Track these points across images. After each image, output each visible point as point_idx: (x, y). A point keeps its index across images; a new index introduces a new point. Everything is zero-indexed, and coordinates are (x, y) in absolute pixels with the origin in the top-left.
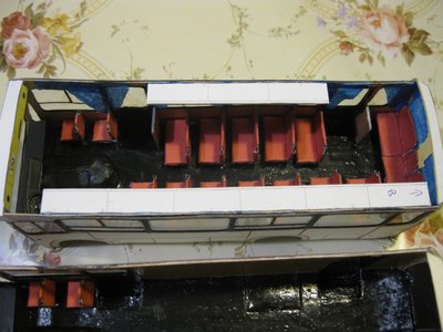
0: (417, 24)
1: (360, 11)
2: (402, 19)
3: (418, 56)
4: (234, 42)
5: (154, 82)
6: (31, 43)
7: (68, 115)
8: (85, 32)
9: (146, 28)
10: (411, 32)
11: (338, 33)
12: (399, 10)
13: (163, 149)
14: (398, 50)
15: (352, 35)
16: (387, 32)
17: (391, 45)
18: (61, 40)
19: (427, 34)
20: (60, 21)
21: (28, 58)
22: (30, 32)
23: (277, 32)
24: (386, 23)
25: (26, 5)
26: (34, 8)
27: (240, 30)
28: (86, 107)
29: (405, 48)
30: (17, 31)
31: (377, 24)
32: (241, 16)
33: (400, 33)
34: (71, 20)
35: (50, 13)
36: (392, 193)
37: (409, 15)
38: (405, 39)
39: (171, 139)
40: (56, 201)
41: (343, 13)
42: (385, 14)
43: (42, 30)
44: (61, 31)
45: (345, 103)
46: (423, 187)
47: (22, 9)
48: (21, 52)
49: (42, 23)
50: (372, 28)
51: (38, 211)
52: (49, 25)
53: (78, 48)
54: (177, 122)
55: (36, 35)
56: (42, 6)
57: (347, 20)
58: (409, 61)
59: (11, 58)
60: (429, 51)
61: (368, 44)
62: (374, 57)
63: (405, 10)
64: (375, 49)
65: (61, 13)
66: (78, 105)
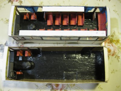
5: (44, 6)
7: (25, 13)
28: (29, 12)
36: (97, 33)
51: (19, 35)
54: (50, 15)
66: (27, 11)
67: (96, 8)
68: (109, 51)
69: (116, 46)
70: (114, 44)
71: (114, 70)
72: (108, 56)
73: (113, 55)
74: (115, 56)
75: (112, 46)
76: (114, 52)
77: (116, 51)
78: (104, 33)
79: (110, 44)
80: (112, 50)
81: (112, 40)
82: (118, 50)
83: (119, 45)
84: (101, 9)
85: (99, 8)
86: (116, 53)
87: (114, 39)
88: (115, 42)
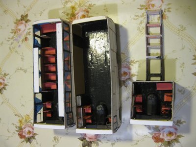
0: (19, 18)
1: (16, 35)
2: (18, 22)
3: (28, 18)
4: (25, 71)
6: (27, 129)
7: (45, 114)
8: (23, 114)
9: (22, 97)
10: (22, 20)
11: (22, 41)
12: (15, 23)
13: (53, 90)
14: (27, 24)
15: (23, 37)
16: (22, 27)
17: (25, 26)
18: (26, 121)
19: (22, 15)
20: (21, 122)
21: (31, 130)
22: (24, 130)
23: (22, 59)
24: (19, 27)
25: (16, 132)
26: (17, 130)
27: (22, 70)
28: (42, 109)
29: (26, 22)
30: (24, 134)
31: (20, 30)
32: (18, 69)
33: (22, 23)
34: (20, 118)
35: (18, 125)
36: (59, 33)
37: (17, 20)
38: (24, 22)
39: (50, 87)
40: (61, 113)
41: (16, 40)
42: (17, 27)
43: (23, 126)
44: (23, 121)
45: (39, 42)
46: (57, 24)
47: (17, 133)
48: (29, 132)
49: (21, 127)
50: (21, 31)
51: (63, 117)
52: (22, 125)
53: (28, 116)
54: (46, 86)
55: (25, 128)
56: (16, 127)
57: (19, 38)
58: (30, 21)
59: (31, 135)
60: (27, 15)
61: (25, 33)
62: (29, 31)
63: (15, 21)
64: (27, 31)
65: (18, 121)
66: (41, 111)
67: (35, 35)
68: (84, 16)
69: (78, 9)
70: (77, 12)
71: (104, 9)
72: (89, 17)
73: (88, 12)
74: (89, 10)
75: (78, 13)
76: (84, 11)
77: (84, 9)
78: (59, 26)
79: (77, 16)
80: (83, 13)
81: (72, 14)
82: (83, 6)
83: (77, 6)
84: (36, 30)
85: (34, 32)
86: (86, 9)
87: (70, 12)
88: (74, 11)
